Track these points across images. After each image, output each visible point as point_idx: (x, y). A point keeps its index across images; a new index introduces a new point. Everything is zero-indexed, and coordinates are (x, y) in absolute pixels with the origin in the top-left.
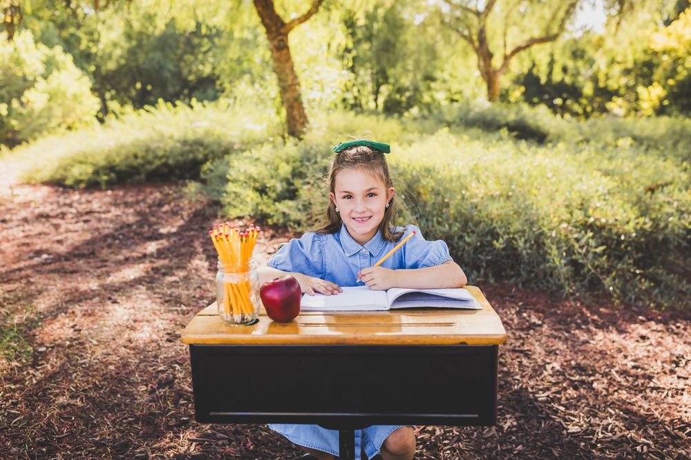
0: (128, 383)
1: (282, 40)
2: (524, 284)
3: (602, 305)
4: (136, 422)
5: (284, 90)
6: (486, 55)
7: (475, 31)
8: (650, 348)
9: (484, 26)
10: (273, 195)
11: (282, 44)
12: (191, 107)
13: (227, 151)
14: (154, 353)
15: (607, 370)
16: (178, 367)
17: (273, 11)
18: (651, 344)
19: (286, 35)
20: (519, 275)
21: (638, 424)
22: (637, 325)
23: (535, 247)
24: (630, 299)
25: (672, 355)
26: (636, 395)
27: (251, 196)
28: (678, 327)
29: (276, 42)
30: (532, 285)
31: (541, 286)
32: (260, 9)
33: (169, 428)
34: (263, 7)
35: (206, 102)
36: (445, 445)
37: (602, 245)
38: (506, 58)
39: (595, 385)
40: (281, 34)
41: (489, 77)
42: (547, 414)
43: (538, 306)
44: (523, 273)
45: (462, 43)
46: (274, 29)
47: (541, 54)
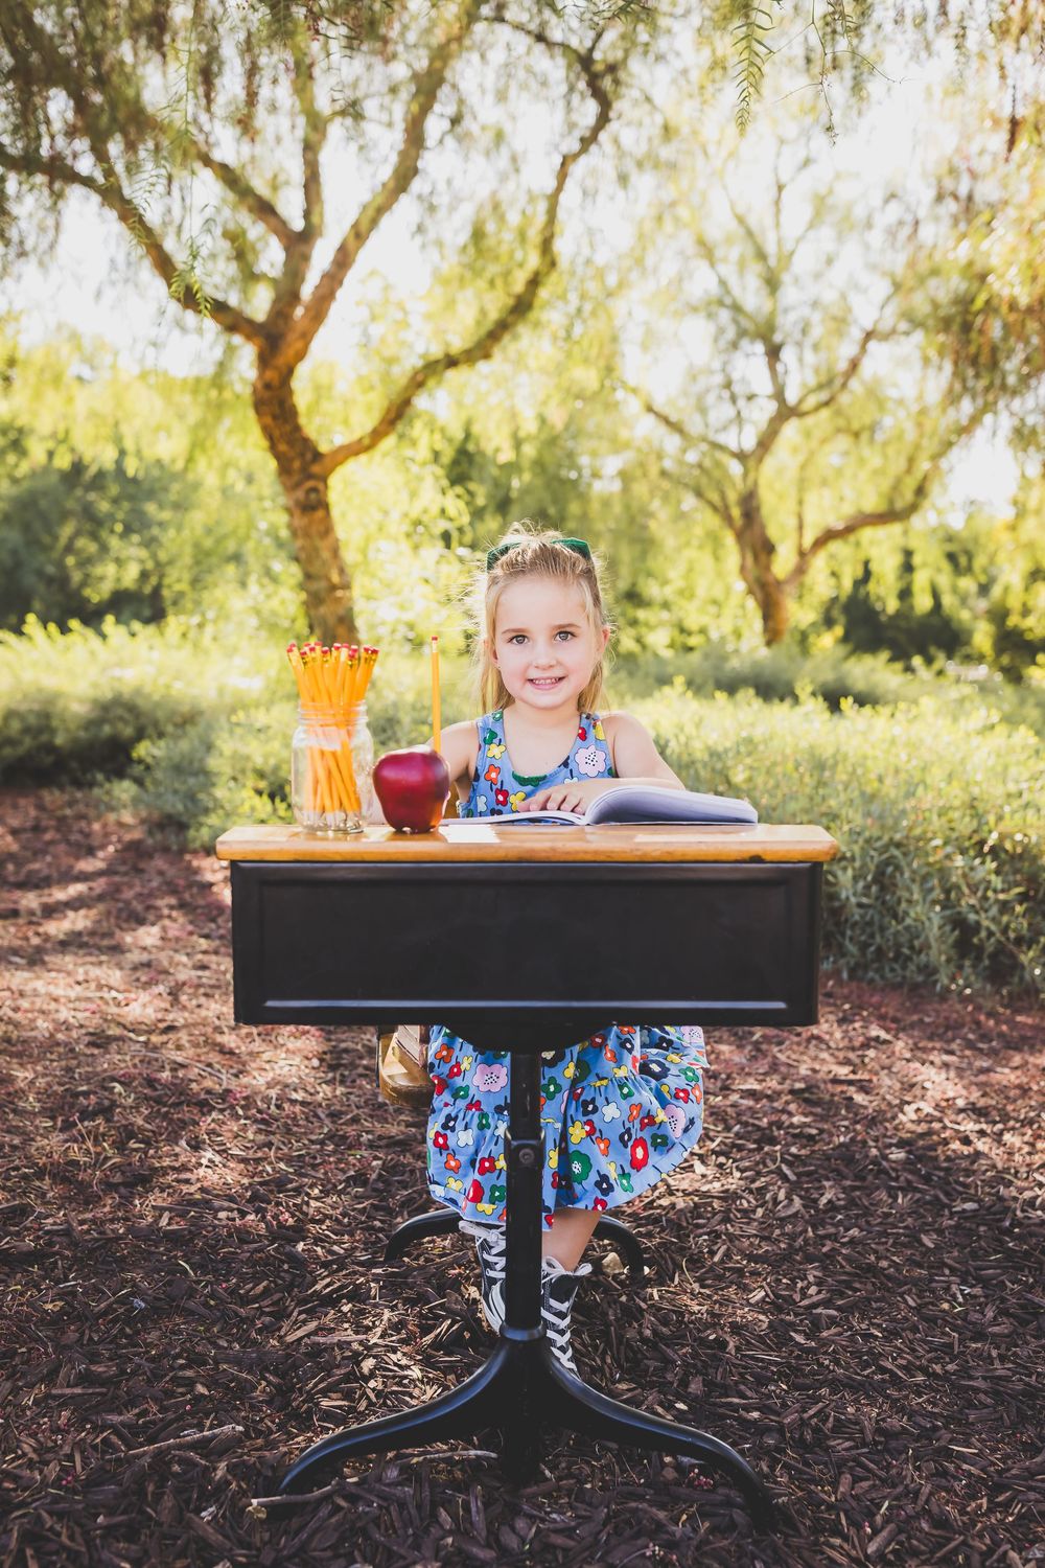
0: (14, 1111)
1: (314, 490)
2: (852, 971)
3: (1017, 1011)
4: (40, 1174)
5: (314, 601)
6: (760, 548)
7: (734, 497)
9: (756, 483)
11: (314, 497)
12: (104, 637)
14: (63, 1063)
15: (1032, 1114)
16: (118, 1088)
17: (297, 428)
19: (324, 479)
20: (843, 953)
23: (874, 889)
29: (300, 494)
30: (871, 974)
31: (889, 975)
32: (268, 420)
33: (110, 1187)
34: (275, 417)
35: (136, 626)
37: (1017, 885)
38: (803, 554)
39: (1007, 1137)
40: (310, 477)
41: (768, 597)
42: (908, 1181)
43: (883, 1010)
44: (852, 948)
46: (297, 464)
47: (881, 547)
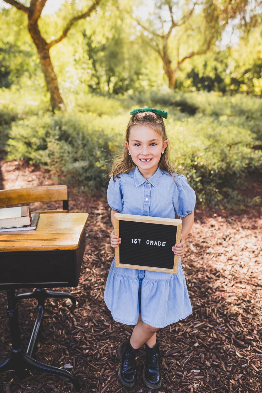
5: (48, 82)
6: (167, 62)
7: (161, 47)
8: (214, 231)
9: (166, 44)
10: (35, 147)
11: (46, 55)
13: (14, 119)
17: (40, 36)
18: (215, 230)
19: (48, 50)
21: (195, 272)
22: (212, 219)
24: (212, 205)
25: (224, 235)
26: (199, 257)
27: (21, 147)
28: (232, 220)
29: (42, 54)
32: (33, 34)
35: (4, 88)
36: (95, 287)
37: (200, 177)
38: (179, 63)
40: (45, 49)
41: (169, 74)
45: (154, 55)
46: (41, 46)
47: (199, 61)
